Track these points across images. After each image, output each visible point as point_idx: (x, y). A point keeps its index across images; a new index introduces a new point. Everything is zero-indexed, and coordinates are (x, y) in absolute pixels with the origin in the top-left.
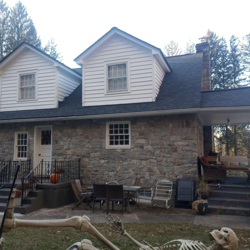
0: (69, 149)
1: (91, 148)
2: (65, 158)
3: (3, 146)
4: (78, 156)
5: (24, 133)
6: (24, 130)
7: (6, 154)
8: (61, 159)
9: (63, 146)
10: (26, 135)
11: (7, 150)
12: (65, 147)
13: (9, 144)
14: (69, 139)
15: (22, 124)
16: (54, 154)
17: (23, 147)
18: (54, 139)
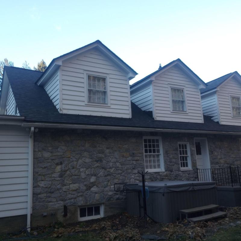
0: (221, 159)
1: (235, 158)
2: (220, 166)
3: (170, 155)
4: (228, 164)
5: (184, 143)
6: (186, 140)
7: (173, 164)
8: (217, 167)
9: (217, 156)
10: (186, 145)
11: (174, 160)
12: (219, 157)
13: (175, 154)
14: (220, 150)
15: (184, 135)
16: (212, 163)
17: (183, 157)
18: (210, 150)
